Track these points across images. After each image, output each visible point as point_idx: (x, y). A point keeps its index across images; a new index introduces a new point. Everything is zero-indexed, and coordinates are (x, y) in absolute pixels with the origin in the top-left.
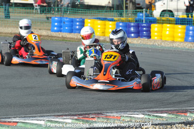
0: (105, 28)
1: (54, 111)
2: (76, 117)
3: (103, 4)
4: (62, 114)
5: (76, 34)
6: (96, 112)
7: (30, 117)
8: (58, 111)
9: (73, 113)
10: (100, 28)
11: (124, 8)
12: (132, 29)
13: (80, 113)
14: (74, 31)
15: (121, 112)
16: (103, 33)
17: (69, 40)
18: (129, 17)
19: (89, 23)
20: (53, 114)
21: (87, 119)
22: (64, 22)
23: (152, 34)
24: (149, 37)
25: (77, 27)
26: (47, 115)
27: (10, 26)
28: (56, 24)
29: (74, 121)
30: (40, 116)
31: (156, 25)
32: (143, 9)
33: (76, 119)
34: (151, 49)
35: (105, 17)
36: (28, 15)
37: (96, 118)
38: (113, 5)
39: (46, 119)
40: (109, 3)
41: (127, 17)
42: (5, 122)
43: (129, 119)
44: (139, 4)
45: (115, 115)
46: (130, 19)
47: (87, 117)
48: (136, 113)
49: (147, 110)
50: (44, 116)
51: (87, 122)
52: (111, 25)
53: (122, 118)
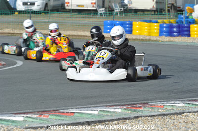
0: (150, 29)
1: (106, 102)
2: (125, 107)
3: (149, 9)
4: (113, 104)
6: (142, 102)
7: (85, 108)
9: (122, 103)
10: (146, 29)
11: (167, 11)
12: (175, 29)
13: (128, 103)
15: (164, 102)
16: (148, 33)
18: (171, 18)
19: (137, 25)
20: (105, 105)
21: (135, 109)
22: (115, 25)
23: (191, 33)
24: (189, 36)
25: (127, 29)
26: (100, 105)
27: (68, 30)
29: (123, 111)
30: (94, 107)
31: (195, 25)
32: (183, 11)
33: (125, 109)
34: (190, 46)
35: (150, 20)
36: (84, 19)
37: (143, 108)
38: (157, 9)
39: (99, 109)
40: (154, 7)
41: (170, 18)
42: (64, 113)
43: (171, 108)
44: (179, 8)
45: (159, 104)
46: (172, 21)
47: (135, 107)
48: (177, 102)
49: (187, 99)
50: (98, 107)
51: (135, 111)
52: (156, 26)
53: (165, 107)
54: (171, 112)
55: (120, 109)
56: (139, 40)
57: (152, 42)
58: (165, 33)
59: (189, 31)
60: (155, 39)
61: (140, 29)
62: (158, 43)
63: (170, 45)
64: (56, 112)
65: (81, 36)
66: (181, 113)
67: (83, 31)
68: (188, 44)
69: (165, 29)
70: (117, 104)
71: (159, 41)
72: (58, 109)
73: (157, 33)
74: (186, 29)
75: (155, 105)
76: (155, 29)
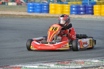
0: (63, 9)
2: (56, 63)
4: (47, 61)
6: (68, 60)
8: (44, 60)
9: (53, 61)
10: (60, 9)
12: (81, 9)
13: (58, 61)
14: (43, 12)
16: (62, 12)
19: (53, 6)
20: (41, 62)
22: (36, 6)
23: (95, 12)
24: (93, 14)
25: (45, 9)
26: (38, 62)
28: (31, 8)
30: (34, 63)
31: (97, 6)
33: (57, 64)
34: (95, 21)
37: (69, 63)
42: (13, 67)
43: (90, 63)
46: (78, 3)
47: (63, 63)
49: (100, 58)
50: (37, 63)
51: (64, 65)
52: (67, 7)
53: (86, 63)
54: (91, 66)
55: (54, 64)
56: (56, 17)
58: (74, 12)
59: (92, 10)
61: (55, 9)
63: (80, 20)
64: (8, 67)
65: (11, 15)
66: (97, 67)
67: (12, 11)
68: (94, 19)
69: (74, 9)
70: (50, 61)
72: (8, 65)
73: (68, 12)
74: (90, 9)
75: (78, 62)
76: (67, 9)
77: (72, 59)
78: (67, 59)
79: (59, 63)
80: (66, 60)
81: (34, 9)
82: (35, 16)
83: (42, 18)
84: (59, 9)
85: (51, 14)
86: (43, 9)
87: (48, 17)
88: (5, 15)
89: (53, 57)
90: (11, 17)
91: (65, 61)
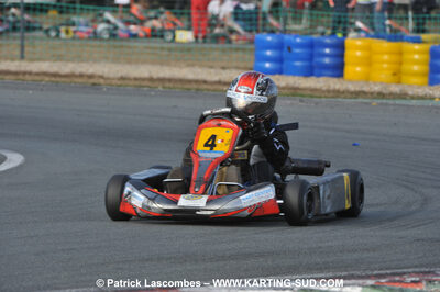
0: (401, 63)
1: (310, 269)
2: (370, 282)
4: (331, 274)
5: (322, 79)
6: (417, 270)
8: (320, 270)
9: (359, 273)
10: (387, 62)
13: (375, 272)
14: (316, 71)
16: (394, 74)
17: (309, 93)
19: (358, 48)
22: (289, 49)
25: (327, 61)
27: (144, 62)
28: (269, 53)
33: (373, 286)
37: (424, 283)
47: (400, 282)
52: (418, 52)
55: (359, 285)
56: (372, 93)
57: (414, 102)
60: (421, 92)
62: (430, 103)
65: (190, 81)
67: (188, 65)
70: (346, 273)
71: (432, 98)
73: (423, 75)
76: (415, 62)
77: (435, 265)
78: (416, 266)
79: (383, 281)
80: (410, 270)
81: (279, 60)
82: (283, 88)
83: (312, 96)
84: (383, 62)
85: (350, 81)
86: (317, 60)
87: (337, 93)
88: (162, 80)
89: (355, 256)
90: (189, 89)
91: (404, 274)
